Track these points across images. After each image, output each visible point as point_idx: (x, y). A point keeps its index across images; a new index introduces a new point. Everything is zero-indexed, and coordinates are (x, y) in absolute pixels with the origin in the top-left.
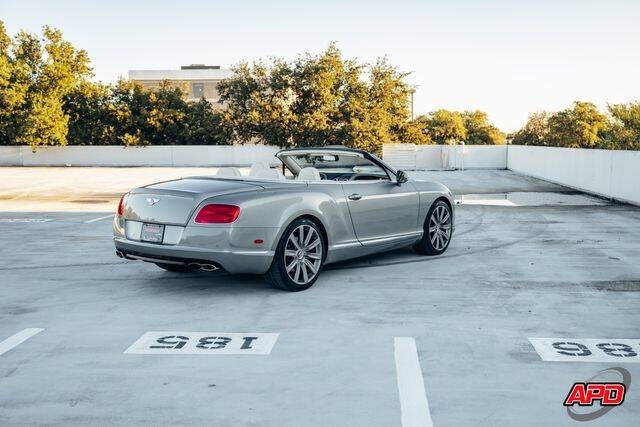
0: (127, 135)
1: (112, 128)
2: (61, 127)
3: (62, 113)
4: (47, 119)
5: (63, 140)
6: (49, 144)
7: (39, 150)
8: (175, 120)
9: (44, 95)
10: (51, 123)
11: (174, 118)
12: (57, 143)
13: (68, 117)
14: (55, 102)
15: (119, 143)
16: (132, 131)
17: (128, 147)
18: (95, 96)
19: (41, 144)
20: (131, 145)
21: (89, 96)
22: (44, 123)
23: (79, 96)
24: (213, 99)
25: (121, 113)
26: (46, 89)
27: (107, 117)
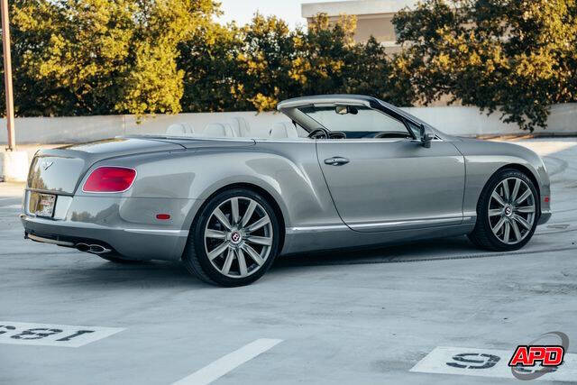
0: (259, 96)
1: (241, 87)
2: (172, 89)
3: (174, 66)
4: (153, 76)
5: (176, 106)
6: (158, 112)
7: (145, 120)
8: (329, 72)
9: (153, 45)
10: (158, 82)
11: (329, 69)
12: (168, 109)
13: (182, 73)
14: (168, 54)
15: (251, 108)
16: (267, 92)
17: (262, 114)
18: (219, 43)
19: (147, 112)
20: (266, 110)
21: (212, 42)
22: (151, 82)
23: (197, 41)
24: (390, 44)
25: (253, 65)
26: (156, 35)
27: (236, 70)
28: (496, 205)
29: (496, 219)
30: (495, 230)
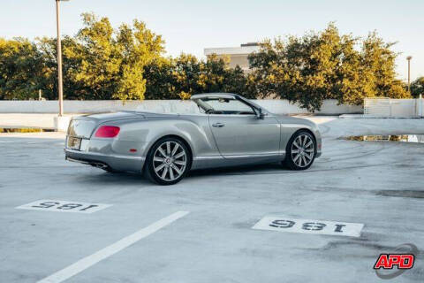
0: (183, 93)
1: (174, 88)
2: (140, 88)
3: (141, 77)
4: (131, 82)
5: (142, 96)
6: (133, 99)
7: (127, 103)
8: (217, 82)
9: (131, 66)
10: (133, 85)
11: (217, 80)
12: (138, 98)
13: (145, 80)
14: (139, 71)
15: (178, 98)
16: (186, 90)
17: (184, 101)
18: (164, 66)
19: (128, 99)
20: (186, 99)
21: (160, 66)
22: (130, 85)
23: (153, 65)
24: (246, 69)
25: (180, 77)
26: (133, 62)
27: (172, 80)
28: (295, 148)
29: (295, 155)
30: (295, 160)
